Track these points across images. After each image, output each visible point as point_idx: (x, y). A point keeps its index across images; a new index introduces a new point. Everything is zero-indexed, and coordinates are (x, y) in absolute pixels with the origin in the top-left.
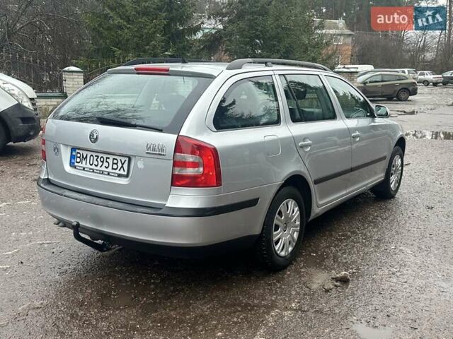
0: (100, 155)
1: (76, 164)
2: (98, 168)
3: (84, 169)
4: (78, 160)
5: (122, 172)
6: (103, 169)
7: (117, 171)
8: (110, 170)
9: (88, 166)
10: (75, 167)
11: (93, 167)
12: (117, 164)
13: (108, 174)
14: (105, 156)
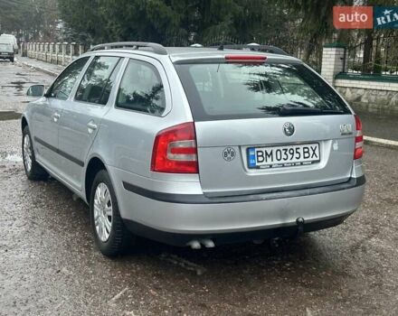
0: (289, 148)
1: (257, 164)
2: (288, 161)
3: (271, 166)
4: (261, 159)
5: (315, 158)
6: (294, 160)
7: (310, 159)
8: (302, 159)
9: (275, 161)
10: (258, 168)
11: (282, 161)
12: (308, 152)
13: (302, 164)
14: (294, 147)
